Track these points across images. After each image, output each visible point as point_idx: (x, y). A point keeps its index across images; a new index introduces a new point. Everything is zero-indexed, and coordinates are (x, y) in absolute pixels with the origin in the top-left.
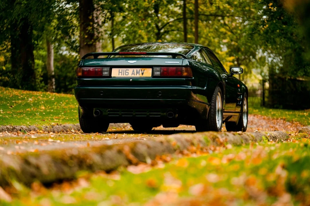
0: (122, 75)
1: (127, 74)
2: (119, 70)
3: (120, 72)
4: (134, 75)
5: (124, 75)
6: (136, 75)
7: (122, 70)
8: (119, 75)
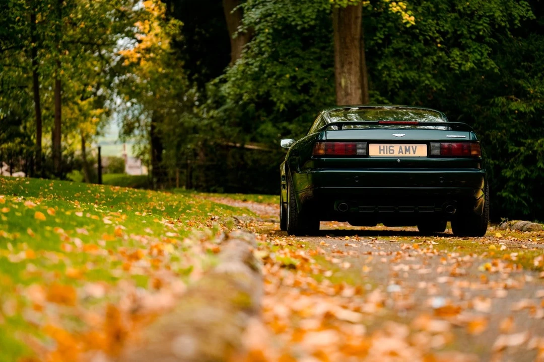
0: (384, 153)
1: (392, 152)
2: (380, 146)
3: (382, 150)
4: (403, 153)
5: (387, 153)
6: (406, 153)
7: (384, 147)
8: (380, 153)
